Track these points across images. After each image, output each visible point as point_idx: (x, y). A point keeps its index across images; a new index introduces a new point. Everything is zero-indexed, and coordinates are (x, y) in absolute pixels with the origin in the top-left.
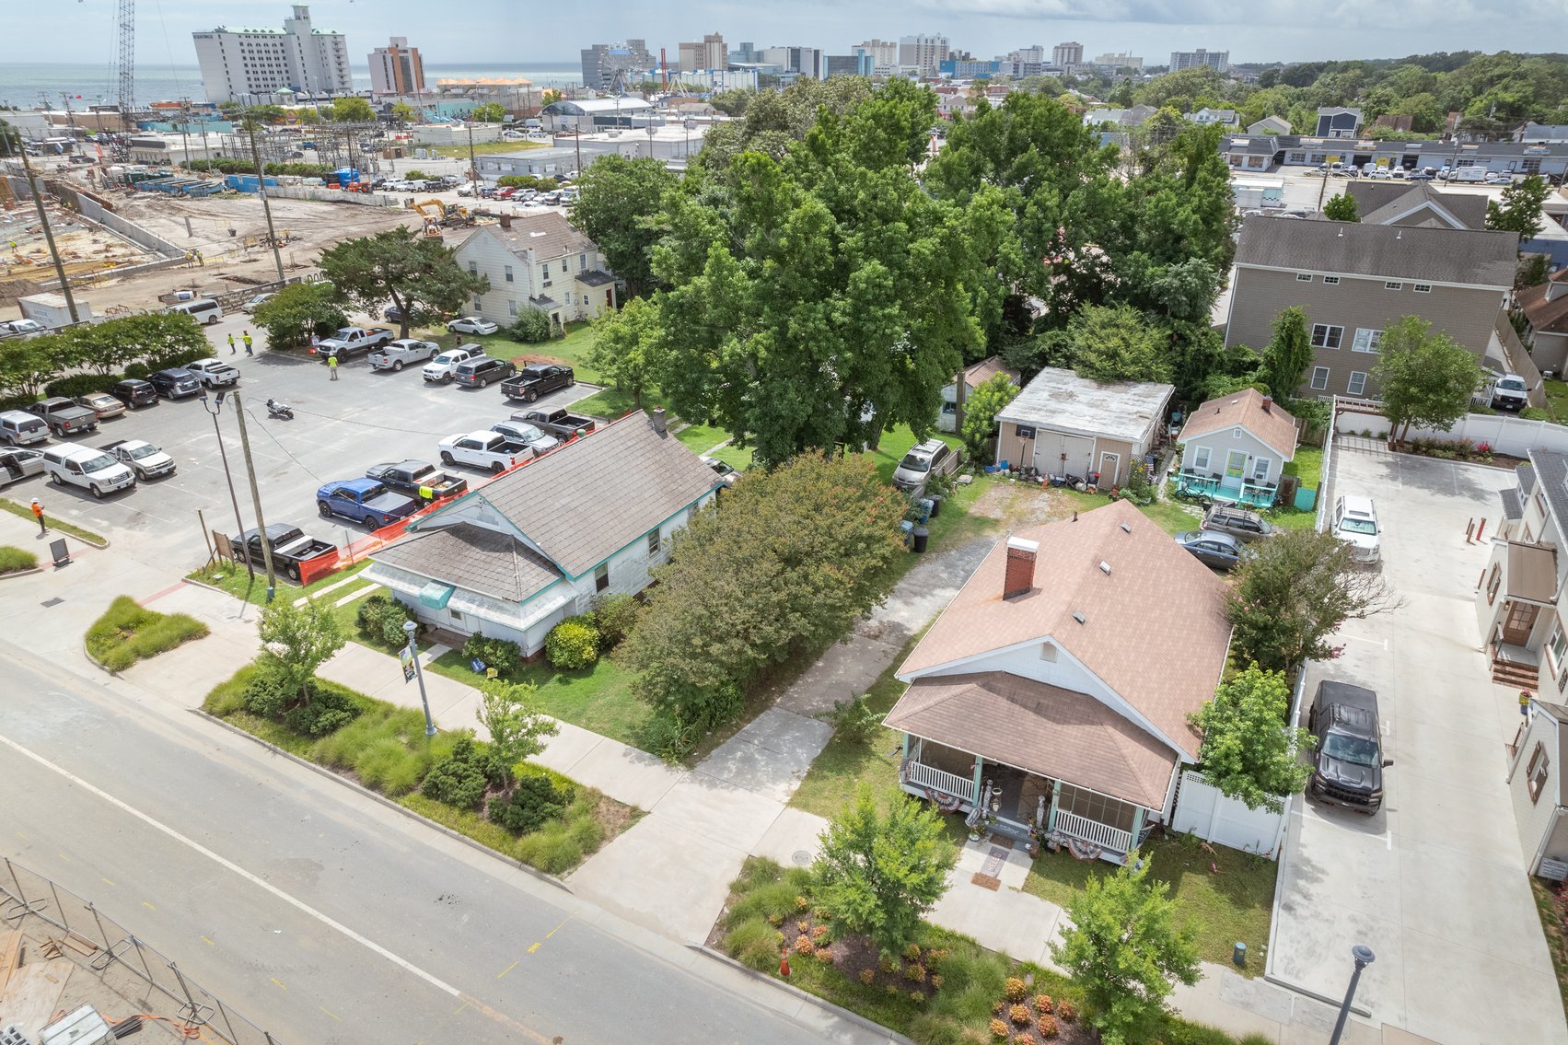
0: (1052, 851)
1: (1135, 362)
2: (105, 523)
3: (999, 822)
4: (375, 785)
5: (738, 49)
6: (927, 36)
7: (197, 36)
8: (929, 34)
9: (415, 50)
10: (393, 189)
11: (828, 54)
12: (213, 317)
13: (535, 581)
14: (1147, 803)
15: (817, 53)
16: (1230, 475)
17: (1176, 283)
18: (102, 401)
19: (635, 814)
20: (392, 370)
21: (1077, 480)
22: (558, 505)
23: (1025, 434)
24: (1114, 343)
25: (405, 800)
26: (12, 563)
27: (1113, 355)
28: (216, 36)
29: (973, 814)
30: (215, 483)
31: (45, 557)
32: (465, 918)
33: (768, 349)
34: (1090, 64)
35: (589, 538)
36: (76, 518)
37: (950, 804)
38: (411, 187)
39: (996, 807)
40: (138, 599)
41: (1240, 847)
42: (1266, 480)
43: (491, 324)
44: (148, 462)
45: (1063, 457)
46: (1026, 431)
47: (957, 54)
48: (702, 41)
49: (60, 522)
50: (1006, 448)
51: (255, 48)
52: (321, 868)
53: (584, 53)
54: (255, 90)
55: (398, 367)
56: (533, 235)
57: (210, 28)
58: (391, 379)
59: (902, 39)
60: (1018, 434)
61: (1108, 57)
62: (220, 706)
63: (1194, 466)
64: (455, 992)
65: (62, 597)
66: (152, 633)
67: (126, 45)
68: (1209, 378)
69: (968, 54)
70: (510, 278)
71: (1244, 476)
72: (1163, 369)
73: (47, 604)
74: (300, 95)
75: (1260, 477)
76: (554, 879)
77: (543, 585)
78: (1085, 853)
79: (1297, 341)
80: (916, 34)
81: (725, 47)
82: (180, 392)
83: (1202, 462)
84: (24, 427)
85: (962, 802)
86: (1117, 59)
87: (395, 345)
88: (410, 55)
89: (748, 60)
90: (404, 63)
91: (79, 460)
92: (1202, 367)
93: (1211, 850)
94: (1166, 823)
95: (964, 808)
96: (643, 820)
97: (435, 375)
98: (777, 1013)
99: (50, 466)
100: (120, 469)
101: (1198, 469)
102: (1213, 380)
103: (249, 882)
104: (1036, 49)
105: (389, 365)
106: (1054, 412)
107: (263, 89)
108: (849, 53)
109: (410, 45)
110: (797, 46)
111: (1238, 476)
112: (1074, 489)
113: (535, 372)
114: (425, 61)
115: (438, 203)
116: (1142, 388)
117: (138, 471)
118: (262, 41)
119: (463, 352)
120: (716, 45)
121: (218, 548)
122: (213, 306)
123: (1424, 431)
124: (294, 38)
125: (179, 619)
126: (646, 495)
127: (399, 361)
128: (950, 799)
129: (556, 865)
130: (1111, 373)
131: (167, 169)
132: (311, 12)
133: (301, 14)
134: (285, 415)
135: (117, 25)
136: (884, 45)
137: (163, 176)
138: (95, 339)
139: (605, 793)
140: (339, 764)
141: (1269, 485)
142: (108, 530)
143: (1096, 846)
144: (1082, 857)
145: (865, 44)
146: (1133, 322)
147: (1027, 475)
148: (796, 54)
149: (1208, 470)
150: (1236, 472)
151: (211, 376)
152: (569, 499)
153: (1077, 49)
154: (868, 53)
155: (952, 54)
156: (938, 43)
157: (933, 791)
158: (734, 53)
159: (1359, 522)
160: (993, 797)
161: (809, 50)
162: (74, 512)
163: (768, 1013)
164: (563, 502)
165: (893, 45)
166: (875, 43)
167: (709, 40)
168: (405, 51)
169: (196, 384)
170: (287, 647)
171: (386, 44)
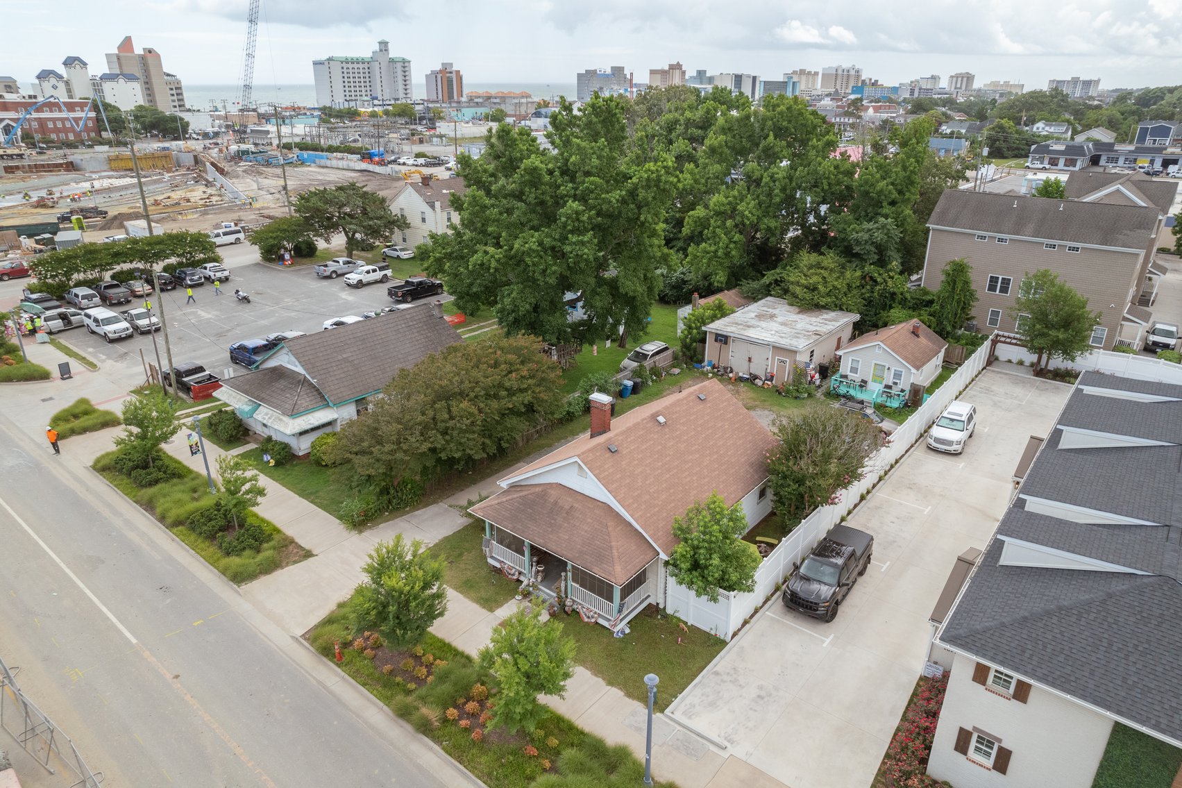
0: (566, 612)
1: (828, 294)
2: (104, 357)
3: (540, 590)
4: (162, 519)
5: (695, 75)
6: (844, 67)
7: (315, 63)
8: (846, 65)
9: (458, 72)
10: (404, 164)
11: (763, 79)
12: (238, 239)
13: (307, 404)
14: (614, 580)
15: (754, 78)
16: (875, 381)
17: (866, 237)
18: (139, 286)
19: (308, 554)
20: (329, 277)
21: (756, 377)
22: (340, 357)
23: (721, 341)
24: (815, 279)
25: (175, 530)
26: (36, 374)
27: (813, 289)
28: (326, 63)
29: (525, 582)
30: (180, 338)
31: (56, 373)
32: (168, 601)
33: (498, 261)
34: (979, 90)
35: (354, 381)
36: (90, 353)
37: (513, 575)
38: (416, 163)
39: (539, 579)
40: (93, 402)
41: (708, 630)
42: (900, 387)
43: (410, 252)
44: (143, 323)
45: (750, 360)
46: (723, 339)
47: (868, 81)
48: (667, 68)
49: (78, 355)
50: (711, 351)
51: (351, 71)
52: (103, 562)
53: (579, 76)
54: (348, 98)
55: (334, 275)
56: (445, 191)
57: (324, 57)
58: (325, 283)
59: (823, 69)
60: (716, 340)
61: (995, 84)
62: (100, 465)
63: (849, 373)
64: (134, 641)
65: (54, 397)
66: (89, 419)
67: (249, 67)
68: (892, 311)
69: (876, 81)
70: (424, 220)
71: (885, 383)
72: (852, 300)
73: (44, 400)
74: (376, 102)
75: (895, 384)
76: (235, 586)
77: (310, 407)
78: (588, 617)
79: (959, 285)
80: (835, 65)
81: (684, 73)
82: (189, 282)
83: (854, 370)
84: (84, 297)
85: (520, 573)
86: (1002, 86)
87: (334, 261)
88: (454, 75)
89: (701, 83)
90: (450, 81)
91: (100, 317)
92: (888, 303)
93: (686, 629)
94: (661, 606)
95: (522, 578)
96: (311, 559)
97: (351, 281)
98: (319, 682)
99: (87, 321)
100: (124, 324)
101: (851, 375)
102: (895, 312)
103: (57, 565)
104: (934, 78)
105: (328, 273)
106: (749, 327)
107: (353, 98)
108: (781, 79)
109: (455, 68)
110: (739, 73)
111: (881, 383)
112: (754, 384)
113: (413, 283)
114: (465, 81)
115: (420, 173)
116: (832, 314)
117: (136, 328)
118: (356, 66)
119: (374, 267)
120: (677, 71)
121: (152, 375)
122: (239, 232)
123: (1057, 362)
124: (377, 63)
125: (107, 413)
126: (410, 358)
127: (335, 272)
128: (514, 570)
129: (239, 577)
130: (811, 304)
131: (269, 148)
132: (390, 46)
133: (384, 45)
134: (246, 300)
135: (245, 53)
136: (809, 73)
137: (261, 152)
138: (140, 246)
139: (296, 540)
140: (149, 506)
141: (902, 391)
142: (103, 361)
143: (595, 613)
144: (586, 620)
145: (795, 72)
146: (832, 266)
147: (722, 373)
148: (738, 79)
149: (857, 377)
150: (879, 379)
151: (212, 274)
152: (350, 354)
153: (969, 78)
154: (795, 79)
155: (863, 82)
156: (852, 73)
157: (505, 564)
158: (691, 77)
159: (952, 420)
160: (538, 571)
161: (748, 76)
162: (91, 350)
163: (314, 682)
164: (345, 356)
165: (816, 74)
166: (802, 72)
167: (672, 67)
168: (451, 73)
169: (200, 278)
170: (139, 430)
171: (438, 67)
